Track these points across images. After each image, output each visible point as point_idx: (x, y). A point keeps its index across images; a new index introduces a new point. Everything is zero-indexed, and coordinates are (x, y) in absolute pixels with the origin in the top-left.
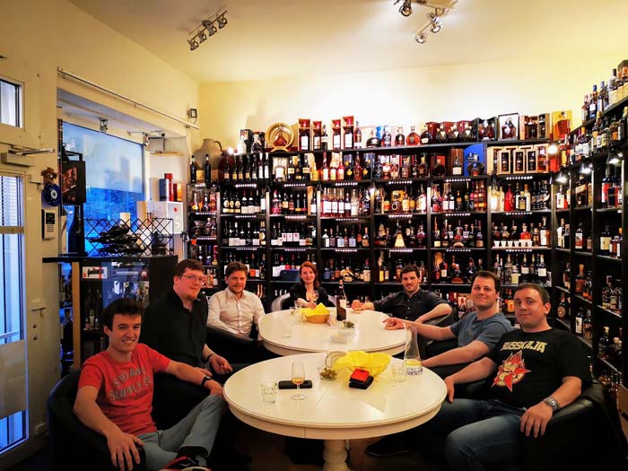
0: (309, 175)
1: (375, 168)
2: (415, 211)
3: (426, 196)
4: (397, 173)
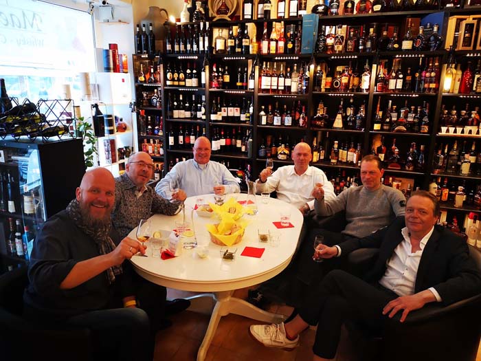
0: (248, 47)
1: (318, 40)
2: (359, 89)
3: (370, 73)
4: (341, 47)
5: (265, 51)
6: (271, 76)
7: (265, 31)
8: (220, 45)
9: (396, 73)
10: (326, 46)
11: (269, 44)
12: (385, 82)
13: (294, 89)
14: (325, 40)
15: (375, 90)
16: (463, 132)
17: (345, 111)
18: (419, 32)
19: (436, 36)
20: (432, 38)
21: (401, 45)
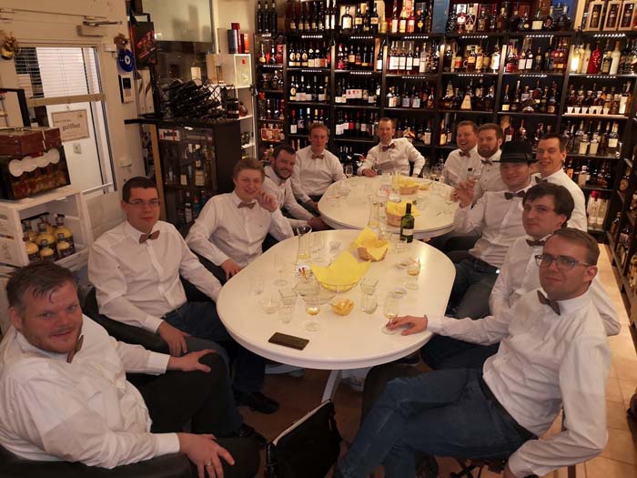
0: (377, 25)
1: (449, 20)
2: (489, 69)
3: (500, 54)
4: (472, 26)
5: (394, 30)
6: (399, 56)
7: (395, 9)
8: (346, 24)
9: (526, 53)
10: (457, 26)
11: (399, 22)
12: (515, 62)
13: (422, 70)
14: (456, 20)
15: (505, 71)
16: (588, 112)
17: (474, 92)
18: (549, 12)
19: (565, 17)
20: (561, 19)
21: (531, 25)
